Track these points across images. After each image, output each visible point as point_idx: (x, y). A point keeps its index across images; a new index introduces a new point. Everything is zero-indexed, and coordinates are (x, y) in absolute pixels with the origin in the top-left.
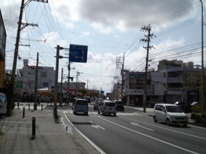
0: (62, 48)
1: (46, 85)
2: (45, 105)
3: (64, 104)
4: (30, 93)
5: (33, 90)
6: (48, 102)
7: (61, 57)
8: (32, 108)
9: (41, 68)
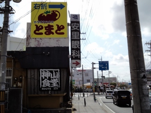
0: (95, 64)
1: (89, 81)
2: (89, 94)
3: (101, 93)
4: (79, 87)
5: (81, 85)
6: (91, 92)
7: (95, 68)
8: (82, 96)
9: (85, 70)
